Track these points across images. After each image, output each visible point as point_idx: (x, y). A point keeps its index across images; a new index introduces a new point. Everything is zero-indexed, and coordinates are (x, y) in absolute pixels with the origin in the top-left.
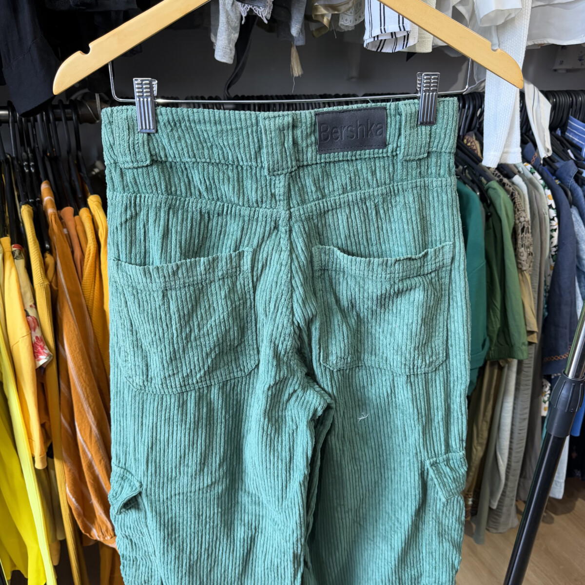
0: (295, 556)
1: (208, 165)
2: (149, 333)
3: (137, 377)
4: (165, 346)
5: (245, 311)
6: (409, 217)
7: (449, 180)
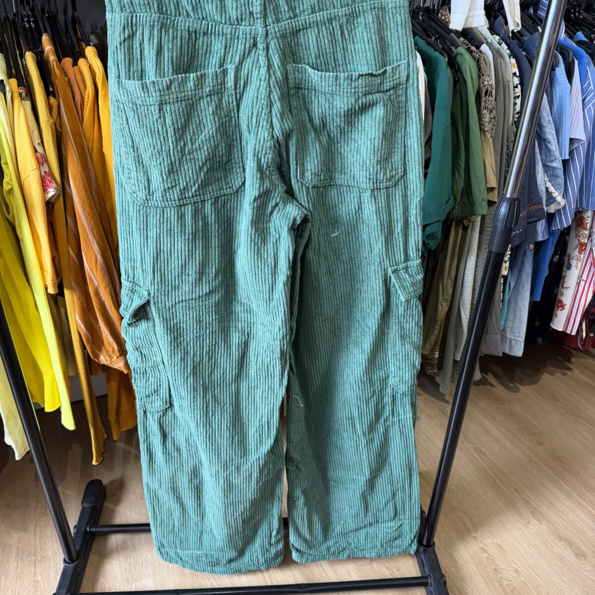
0: (282, 353)
2: (149, 147)
3: (141, 192)
4: (163, 159)
5: (231, 129)
6: (369, 37)
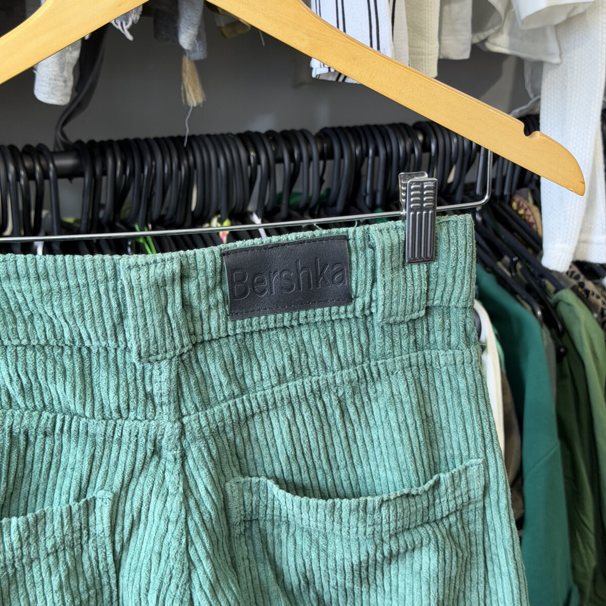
1: (25, 351)
6: (401, 418)
7: (467, 353)
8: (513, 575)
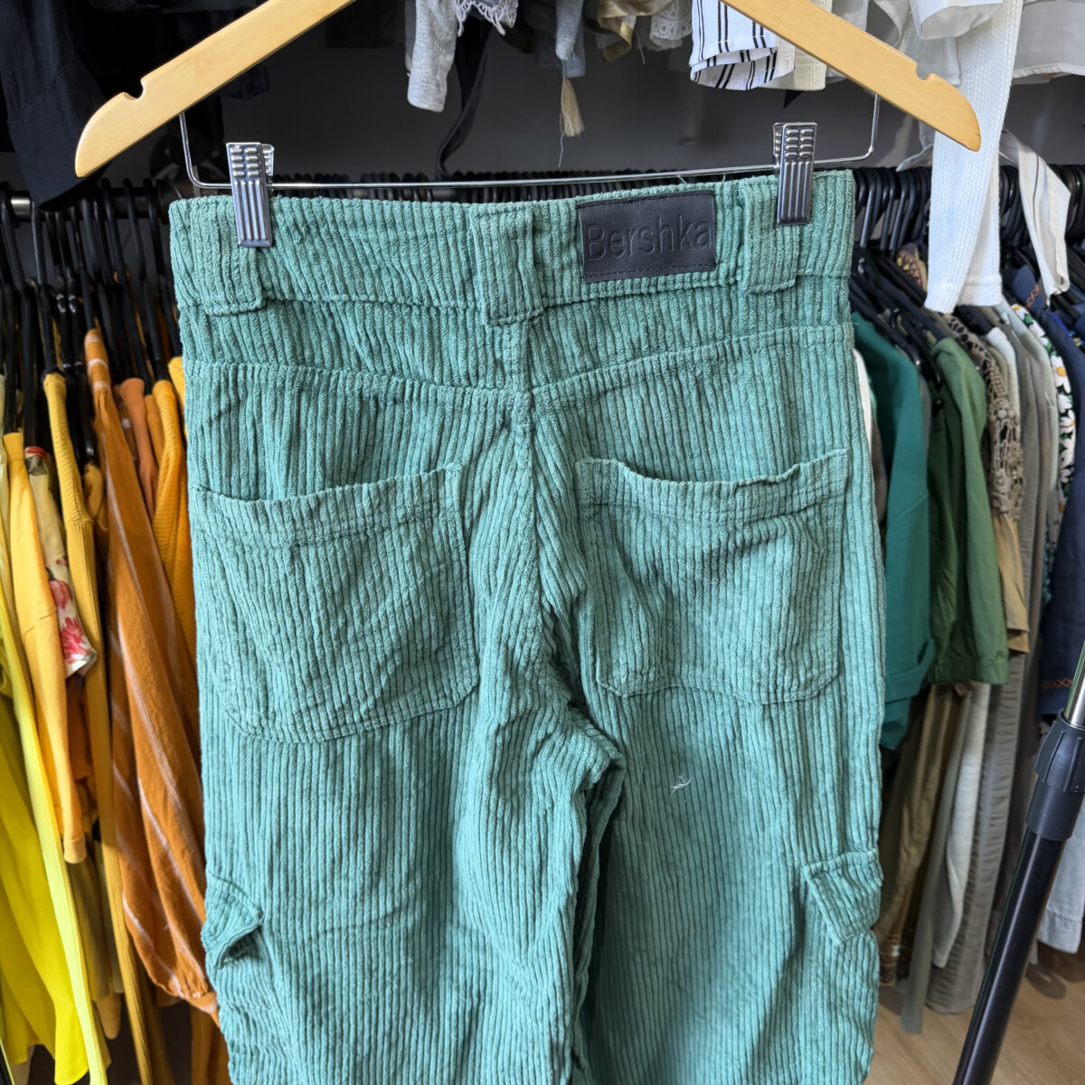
0: (554, 1048)
1: (373, 308)
2: (268, 628)
3: (249, 710)
4: (298, 652)
5: (450, 584)
6: (762, 402)
7: (838, 330)
8: (871, 574)
